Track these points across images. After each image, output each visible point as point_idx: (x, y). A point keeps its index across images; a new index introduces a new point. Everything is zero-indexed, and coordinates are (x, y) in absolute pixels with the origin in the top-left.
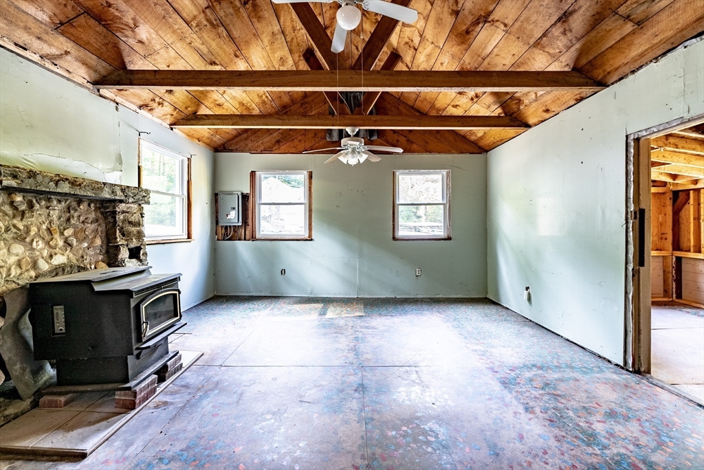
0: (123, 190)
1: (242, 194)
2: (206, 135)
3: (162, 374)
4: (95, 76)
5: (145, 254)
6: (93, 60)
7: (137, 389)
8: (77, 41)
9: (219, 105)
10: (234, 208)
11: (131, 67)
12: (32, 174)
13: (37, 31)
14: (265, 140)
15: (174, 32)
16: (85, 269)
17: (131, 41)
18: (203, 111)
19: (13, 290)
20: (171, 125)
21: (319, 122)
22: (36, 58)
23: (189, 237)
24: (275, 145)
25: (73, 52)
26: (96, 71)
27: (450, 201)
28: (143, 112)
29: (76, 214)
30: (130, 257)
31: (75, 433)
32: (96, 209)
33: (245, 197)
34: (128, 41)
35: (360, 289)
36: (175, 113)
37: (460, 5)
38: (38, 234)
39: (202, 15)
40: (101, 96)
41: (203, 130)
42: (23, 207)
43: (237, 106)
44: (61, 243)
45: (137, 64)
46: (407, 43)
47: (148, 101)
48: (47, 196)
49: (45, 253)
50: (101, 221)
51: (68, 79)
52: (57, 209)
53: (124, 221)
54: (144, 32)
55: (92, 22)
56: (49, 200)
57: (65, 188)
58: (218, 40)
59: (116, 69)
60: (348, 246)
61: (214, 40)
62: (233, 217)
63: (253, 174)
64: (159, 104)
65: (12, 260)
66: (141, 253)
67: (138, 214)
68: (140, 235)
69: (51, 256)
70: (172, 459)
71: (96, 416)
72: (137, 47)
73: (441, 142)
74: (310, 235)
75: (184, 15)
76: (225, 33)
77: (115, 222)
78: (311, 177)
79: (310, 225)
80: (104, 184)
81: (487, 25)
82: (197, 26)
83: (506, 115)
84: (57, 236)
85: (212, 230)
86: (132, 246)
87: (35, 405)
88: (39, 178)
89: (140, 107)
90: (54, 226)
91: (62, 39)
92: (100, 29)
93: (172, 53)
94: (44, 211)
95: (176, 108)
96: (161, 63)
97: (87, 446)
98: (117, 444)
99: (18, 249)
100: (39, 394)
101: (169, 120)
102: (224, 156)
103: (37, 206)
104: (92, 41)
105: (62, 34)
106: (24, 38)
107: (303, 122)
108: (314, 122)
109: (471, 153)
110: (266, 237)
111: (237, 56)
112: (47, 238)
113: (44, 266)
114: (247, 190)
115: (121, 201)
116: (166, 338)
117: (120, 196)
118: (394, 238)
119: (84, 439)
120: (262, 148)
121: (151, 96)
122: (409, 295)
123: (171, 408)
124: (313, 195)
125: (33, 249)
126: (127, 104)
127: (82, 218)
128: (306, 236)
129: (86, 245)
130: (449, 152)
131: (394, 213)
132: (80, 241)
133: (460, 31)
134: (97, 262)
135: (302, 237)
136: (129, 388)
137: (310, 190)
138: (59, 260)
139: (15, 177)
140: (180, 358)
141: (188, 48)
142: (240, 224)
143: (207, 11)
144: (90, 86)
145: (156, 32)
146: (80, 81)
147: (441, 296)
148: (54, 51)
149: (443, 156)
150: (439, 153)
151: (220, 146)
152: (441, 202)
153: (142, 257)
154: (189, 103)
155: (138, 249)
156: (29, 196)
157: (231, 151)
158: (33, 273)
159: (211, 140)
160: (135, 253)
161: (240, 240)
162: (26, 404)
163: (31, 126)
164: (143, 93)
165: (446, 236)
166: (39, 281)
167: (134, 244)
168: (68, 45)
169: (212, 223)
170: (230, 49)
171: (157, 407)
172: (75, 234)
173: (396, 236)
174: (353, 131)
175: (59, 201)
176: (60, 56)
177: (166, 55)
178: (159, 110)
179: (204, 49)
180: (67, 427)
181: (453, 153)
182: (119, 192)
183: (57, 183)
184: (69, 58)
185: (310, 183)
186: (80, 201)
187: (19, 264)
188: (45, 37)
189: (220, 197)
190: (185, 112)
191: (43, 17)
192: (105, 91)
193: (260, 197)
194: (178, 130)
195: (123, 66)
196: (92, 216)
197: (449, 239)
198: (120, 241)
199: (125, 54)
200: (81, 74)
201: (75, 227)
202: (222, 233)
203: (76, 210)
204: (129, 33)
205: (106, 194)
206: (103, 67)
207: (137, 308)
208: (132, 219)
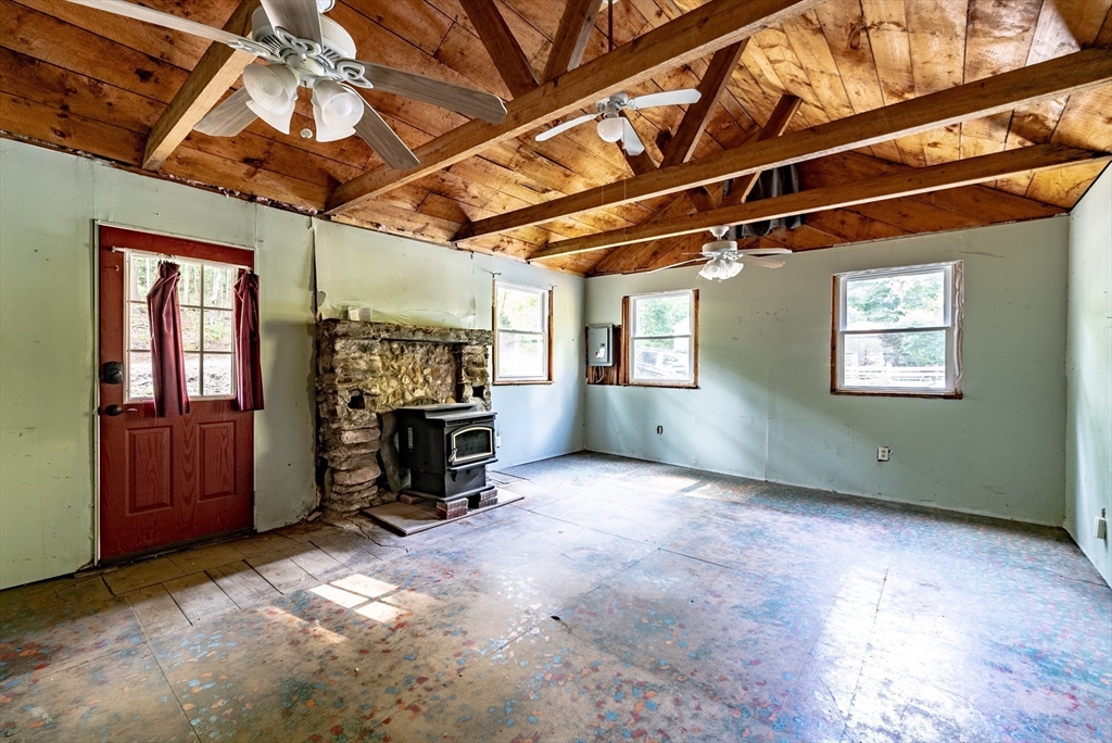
0: (467, 334)
1: (613, 326)
2: (569, 261)
3: (474, 502)
4: (451, 235)
5: (488, 393)
6: (445, 223)
7: (449, 504)
8: (431, 214)
9: (570, 228)
10: (603, 345)
11: (475, 219)
12: (398, 328)
13: (406, 216)
14: (640, 254)
15: (498, 179)
16: (437, 402)
17: (467, 199)
18: (555, 238)
19: (387, 413)
20: (527, 259)
21: (673, 227)
22: (410, 234)
23: (550, 379)
24: (651, 259)
25: (430, 222)
26: (450, 231)
27: (961, 322)
28: (497, 253)
29: (433, 357)
30: (474, 395)
31: (407, 521)
32: (450, 351)
33: (617, 331)
34: (464, 201)
35: (769, 469)
36: (526, 247)
37: (816, 22)
38: (406, 373)
39: (518, 155)
40: (459, 249)
41: (566, 257)
42: (398, 352)
43: (593, 223)
44: (421, 380)
45: (479, 215)
46: (792, 81)
47: (498, 243)
48: (413, 343)
49: (410, 387)
50: (452, 362)
51: (433, 243)
52: (420, 352)
53: (468, 362)
54: (474, 190)
55: (436, 197)
56: (414, 345)
57: (420, 336)
58: (541, 169)
59: (464, 224)
60: (751, 400)
61: (537, 171)
62: (602, 356)
63: (626, 300)
64: (509, 242)
65: (390, 391)
66: (485, 392)
67: (483, 355)
68: (484, 375)
69: (414, 390)
70: (445, 554)
71: (424, 516)
72: (473, 202)
73: (940, 209)
74: (696, 382)
75: (502, 162)
76: (545, 161)
77: (461, 363)
78: (697, 298)
79: (696, 366)
80: (451, 329)
81: (871, 32)
82: (517, 165)
83: (1037, 143)
84: (418, 374)
85: (580, 371)
86: (476, 385)
87: (398, 499)
88: (402, 330)
89: (493, 250)
90: (417, 366)
91: (422, 216)
92: (443, 199)
93: (503, 196)
94: (411, 355)
95: (525, 243)
96: (496, 209)
97: (408, 530)
98: (425, 536)
99: (394, 383)
100: (401, 492)
101: (524, 255)
102: (595, 280)
103: (406, 351)
104: (441, 209)
105: (421, 212)
106: (400, 223)
107: (653, 231)
108: (667, 228)
109: (1019, 220)
110: (641, 382)
111: (567, 176)
112: (412, 375)
113: (409, 398)
114: (618, 322)
115: (466, 344)
116: (483, 466)
117: (464, 339)
118: (834, 390)
119: (409, 526)
120: (636, 265)
121: (499, 238)
122: (863, 492)
123: (469, 527)
124: (700, 323)
125: (402, 384)
126: (481, 250)
127: (437, 360)
128: (691, 383)
129: (439, 382)
130: (959, 225)
131: (834, 348)
132: (435, 379)
133: (843, 49)
134: (448, 398)
135: (686, 384)
136: (443, 501)
137: (696, 317)
138: (419, 393)
139: (388, 331)
140: (496, 493)
141: (515, 187)
142: (611, 364)
143: (521, 149)
144: (449, 243)
145: (484, 185)
146: (440, 241)
147: (934, 505)
148: (419, 226)
149: (944, 235)
150: (935, 230)
151: (590, 269)
152: (942, 325)
153: (485, 396)
154: (536, 235)
155: (482, 388)
156: (402, 344)
157: (602, 274)
158: (402, 402)
159: (577, 265)
160: (478, 392)
161: (611, 384)
162: (394, 496)
163: (406, 289)
164: (493, 237)
165: (950, 390)
166: (405, 408)
167: (478, 383)
168: (427, 219)
169: (580, 362)
170: (557, 172)
171: (461, 524)
172: (432, 373)
173: (839, 386)
174: (719, 232)
175: (422, 346)
176: (423, 228)
177: (498, 200)
178: (510, 248)
179: (532, 182)
180: (406, 516)
181: (970, 227)
182: (463, 337)
183: (414, 334)
184: (429, 227)
185: (697, 307)
186: (436, 345)
187: (394, 394)
188: (412, 218)
189: (590, 331)
190: (536, 243)
191: (408, 206)
192: (462, 244)
193: (635, 330)
194: (535, 262)
195: (467, 221)
196: (446, 357)
197: (958, 396)
198: (465, 380)
199: (465, 210)
200: (442, 237)
201: (432, 367)
202: (594, 376)
203: (433, 353)
204: (463, 194)
205: (452, 339)
206: (455, 226)
207: (449, 436)
208: (476, 360)
